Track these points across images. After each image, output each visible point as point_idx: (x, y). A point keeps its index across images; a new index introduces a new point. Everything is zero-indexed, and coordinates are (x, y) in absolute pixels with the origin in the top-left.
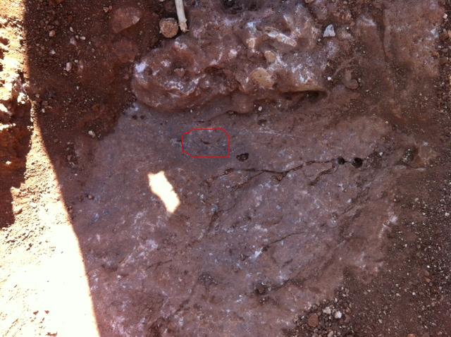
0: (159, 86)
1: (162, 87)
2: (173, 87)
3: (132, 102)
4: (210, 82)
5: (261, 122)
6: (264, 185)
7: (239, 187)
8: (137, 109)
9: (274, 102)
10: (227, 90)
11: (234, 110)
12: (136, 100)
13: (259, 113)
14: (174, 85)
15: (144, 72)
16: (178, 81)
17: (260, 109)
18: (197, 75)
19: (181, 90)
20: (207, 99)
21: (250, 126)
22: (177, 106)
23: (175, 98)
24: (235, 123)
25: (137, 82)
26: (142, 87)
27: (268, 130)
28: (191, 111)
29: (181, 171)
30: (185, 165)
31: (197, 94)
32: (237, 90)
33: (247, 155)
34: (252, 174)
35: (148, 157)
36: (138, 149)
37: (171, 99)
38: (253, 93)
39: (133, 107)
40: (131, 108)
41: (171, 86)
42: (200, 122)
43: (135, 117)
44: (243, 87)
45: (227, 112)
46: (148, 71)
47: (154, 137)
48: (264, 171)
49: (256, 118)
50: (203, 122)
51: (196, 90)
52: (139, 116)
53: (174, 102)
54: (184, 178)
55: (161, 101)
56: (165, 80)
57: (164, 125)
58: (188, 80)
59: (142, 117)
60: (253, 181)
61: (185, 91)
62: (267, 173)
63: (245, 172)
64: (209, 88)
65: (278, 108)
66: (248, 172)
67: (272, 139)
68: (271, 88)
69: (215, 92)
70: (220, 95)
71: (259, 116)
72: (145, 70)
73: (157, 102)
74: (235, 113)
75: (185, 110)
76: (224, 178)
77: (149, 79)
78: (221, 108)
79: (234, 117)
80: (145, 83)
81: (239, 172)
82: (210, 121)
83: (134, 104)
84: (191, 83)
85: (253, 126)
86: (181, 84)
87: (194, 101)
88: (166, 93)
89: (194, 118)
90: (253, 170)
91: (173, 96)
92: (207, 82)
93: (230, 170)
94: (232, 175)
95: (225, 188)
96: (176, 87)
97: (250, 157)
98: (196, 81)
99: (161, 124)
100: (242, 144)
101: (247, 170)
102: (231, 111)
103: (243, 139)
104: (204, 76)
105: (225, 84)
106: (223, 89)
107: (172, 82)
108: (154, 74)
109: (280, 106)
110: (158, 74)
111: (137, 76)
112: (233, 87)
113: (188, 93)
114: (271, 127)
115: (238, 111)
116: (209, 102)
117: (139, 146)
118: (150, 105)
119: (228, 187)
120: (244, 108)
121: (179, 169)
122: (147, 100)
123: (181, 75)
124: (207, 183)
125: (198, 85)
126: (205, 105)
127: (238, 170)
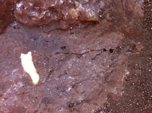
0: (27, 14)
1: (28, 14)
2: (33, 15)
3: (14, 21)
4: (50, 14)
5: (71, 33)
6: (73, 59)
7: (62, 60)
8: (16, 24)
9: (77, 25)
10: (58, 18)
11: (60, 28)
12: (16, 20)
13: (71, 30)
14: (34, 14)
15: (21, 8)
16: (36, 12)
17: (71, 28)
18: (45, 10)
19: (37, 16)
20: (48, 22)
21: (67, 35)
22: (35, 24)
23: (34, 20)
24: (60, 34)
25: (17, 11)
26: (19, 14)
27: (75, 37)
28: (41, 27)
29: (36, 52)
30: (37, 50)
31: (44, 19)
32: (62, 19)
33: (65, 47)
34: (67, 55)
35: (20, 45)
36: (15, 41)
37: (32, 20)
38: (69, 20)
39: (14, 23)
40: (13, 24)
41: (32, 14)
42: (45, 32)
43: (15, 28)
44: (65, 17)
45: (57, 29)
46: (23, 7)
47: (23, 37)
48: (72, 54)
49: (69, 32)
50: (46, 32)
51: (44, 17)
52: (17, 27)
53: (34, 22)
54: (37, 55)
55: (28, 21)
56: (30, 11)
57: (28, 32)
58: (40, 12)
59: (18, 28)
60: (67, 58)
61: (39, 17)
62: (74, 55)
63: (64, 54)
64: (50, 17)
65: (79, 28)
66: (66, 54)
67: (76, 41)
68: (77, 19)
69: (52, 19)
70: (54, 20)
71: (71, 31)
72: (21, 7)
73: (26, 21)
74: (60, 29)
75: (38, 26)
76: (55, 56)
77: (23, 10)
78: (54, 26)
79: (60, 31)
80: (21, 12)
81: (62, 54)
82: (49, 32)
83: (15, 22)
84: (42, 14)
85: (68, 35)
86: (37, 14)
87: (42, 22)
88: (30, 17)
89: (42, 30)
90: (68, 53)
91: (33, 19)
92: (49, 14)
93: (57, 53)
94: (58, 55)
95: (55, 60)
96: (35, 15)
97: (66, 48)
98: (44, 13)
99: (27, 32)
100: (63, 42)
101: (65, 53)
102: (59, 28)
103: (64, 41)
104: (48, 11)
105: (57, 16)
106: (56, 17)
107: (33, 13)
108: (25, 8)
109: (80, 27)
110: (27, 9)
111: (17, 9)
112: (60, 17)
113: (40, 18)
114: (76, 36)
115: (62, 28)
116: (49, 23)
117: (16, 40)
118: (22, 22)
119: (57, 60)
120: (65, 27)
121: (35, 51)
122: (21, 20)
123: (38, 10)
124: (47, 58)
125: (45, 15)
126: (47, 25)
127: (61, 53)
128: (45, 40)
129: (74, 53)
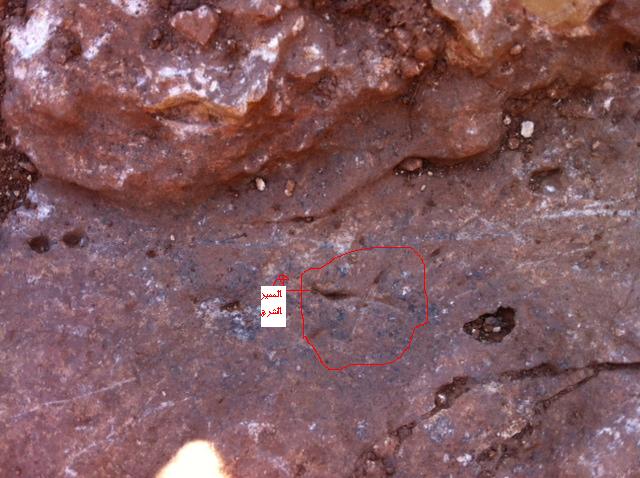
0: (115, 100)
1: (128, 101)
2: (174, 92)
3: (24, 187)
4: (326, 48)
8: (44, 211)
12: (36, 175)
14: (178, 81)
16: (193, 63)
17: (527, 129)
18: (268, 24)
19: (212, 96)
20: (319, 125)
21: (496, 204)
22: (202, 172)
23: (192, 140)
26: (48, 115)
28: (261, 185)
29: (264, 434)
31: (279, 109)
32: (437, 65)
33: (506, 315)
34: (546, 385)
37: (176, 147)
39: (31, 206)
40: (21, 212)
41: (165, 85)
42: (299, 219)
43: (39, 244)
45: (397, 168)
46: (65, 45)
50: (312, 219)
51: (272, 87)
53: (189, 155)
54: (279, 463)
55: (136, 162)
56: (136, 69)
59: (72, 240)
61: (229, 99)
64: (325, 74)
69: (349, 88)
71: (527, 157)
72: (50, 45)
73: (120, 168)
75: (235, 186)
77: (72, 76)
79: (424, 183)
80: (57, 96)
81: (491, 388)
82: (334, 211)
83: (32, 195)
84: (247, 66)
85: (510, 201)
86: (207, 73)
87: (267, 138)
88: (151, 123)
89: (277, 208)
90: (547, 369)
91: (182, 130)
92: (315, 51)
93: (453, 388)
94: (466, 405)
95: (454, 464)
96: (188, 87)
97: (523, 321)
98: (268, 51)
99: (151, 254)
100: (478, 276)
101: (522, 375)
102: (413, 158)
104: (298, 25)
106: (379, 66)
107: (168, 72)
108: (91, 53)
110: (107, 52)
111: (19, 73)
113: (242, 104)
115: (442, 152)
118: (91, 185)
119: (465, 459)
122: (77, 167)
123: (203, 36)
124: (376, 457)
125: (278, 68)
126: (311, 152)
127: (487, 381)
128: (315, 291)
129: (612, 355)
